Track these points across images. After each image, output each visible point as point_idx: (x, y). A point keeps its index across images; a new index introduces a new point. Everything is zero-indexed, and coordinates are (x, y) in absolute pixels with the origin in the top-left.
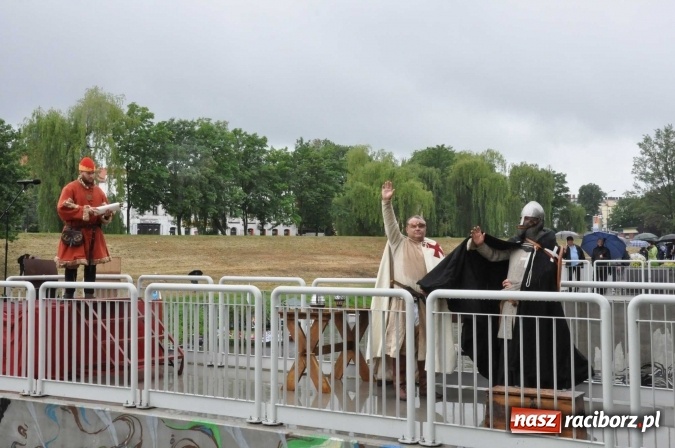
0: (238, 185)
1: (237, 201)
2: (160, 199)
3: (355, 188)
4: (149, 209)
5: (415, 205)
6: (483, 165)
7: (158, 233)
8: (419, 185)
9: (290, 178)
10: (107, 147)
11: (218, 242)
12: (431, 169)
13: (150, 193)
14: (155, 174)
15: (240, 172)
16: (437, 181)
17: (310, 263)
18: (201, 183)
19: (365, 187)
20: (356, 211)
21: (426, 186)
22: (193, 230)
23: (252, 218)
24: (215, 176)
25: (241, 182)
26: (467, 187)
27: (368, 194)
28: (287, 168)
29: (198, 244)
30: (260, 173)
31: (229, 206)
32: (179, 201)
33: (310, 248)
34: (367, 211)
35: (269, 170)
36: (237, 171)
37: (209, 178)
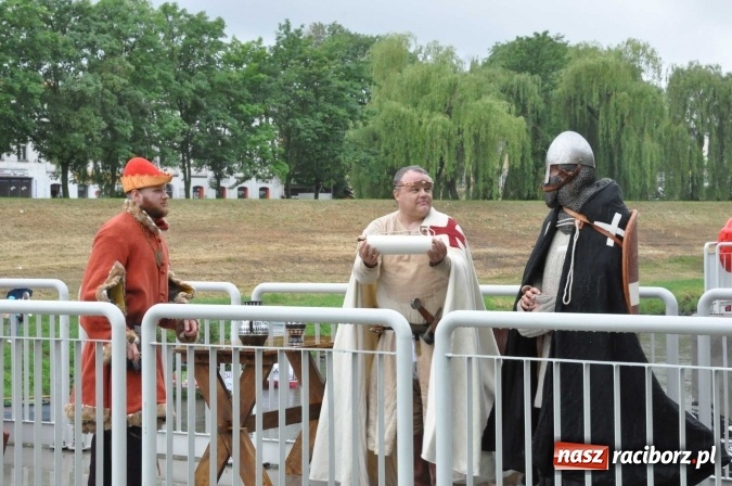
0: (172, 108)
1: (170, 137)
2: (28, 132)
3: (383, 115)
4: (8, 150)
5: (494, 142)
6: (618, 67)
7: (27, 194)
8: (501, 106)
9: (267, 93)
12: (525, 76)
14: (18, 86)
15: (175, 84)
16: (535, 99)
17: (304, 248)
18: (103, 103)
19: (403, 109)
20: (387, 153)
21: (514, 108)
22: (93, 190)
23: (200, 166)
24: (130, 91)
25: (178, 102)
26: (589, 108)
27: (408, 122)
28: (262, 76)
29: (98, 215)
30: (212, 86)
31: (157, 145)
32: (64, 136)
33: (304, 220)
34: (407, 154)
35: (229, 79)
36: (170, 81)
37: (118, 94)
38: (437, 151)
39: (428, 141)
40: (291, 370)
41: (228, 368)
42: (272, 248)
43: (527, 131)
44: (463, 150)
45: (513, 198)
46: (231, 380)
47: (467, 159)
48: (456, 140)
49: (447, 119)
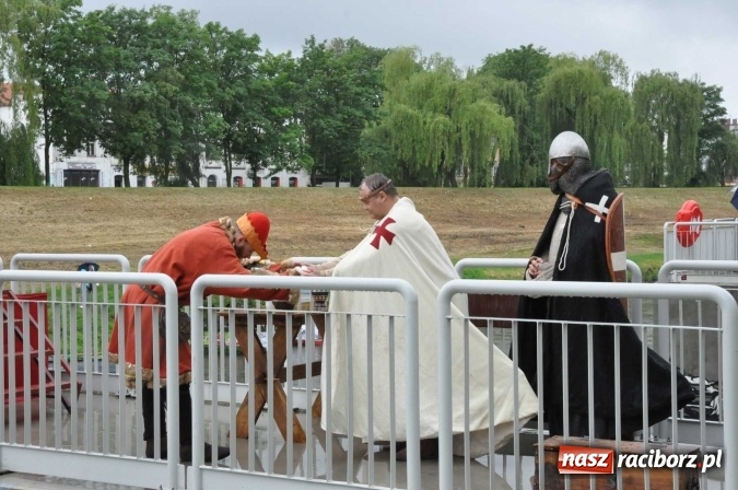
0: (216, 111)
1: (214, 135)
2: (96, 133)
3: (395, 113)
4: (80, 148)
5: (487, 138)
6: (592, 75)
7: (95, 183)
8: (493, 108)
9: (296, 98)
10: (10, 51)
11: (186, 197)
12: (513, 83)
13: (79, 123)
14: (87, 93)
15: (218, 91)
16: (522, 102)
17: (327, 228)
18: (156, 107)
19: (410, 111)
20: (397, 148)
21: (504, 109)
22: (150, 180)
23: (239, 160)
24: (181, 97)
25: (221, 106)
26: (567, 110)
27: (415, 122)
28: (291, 83)
29: (155, 201)
30: (249, 92)
31: (203, 142)
32: (126, 135)
33: (328, 205)
34: (414, 149)
35: (264, 86)
36: (213, 88)
37: (170, 99)
38: (439, 147)
39: (431, 138)
40: (316, 331)
41: (263, 330)
42: (301, 228)
43: (515, 129)
44: (461, 145)
45: (504, 186)
46: (266, 340)
47: (465, 153)
48: (455, 137)
49: (447, 119)
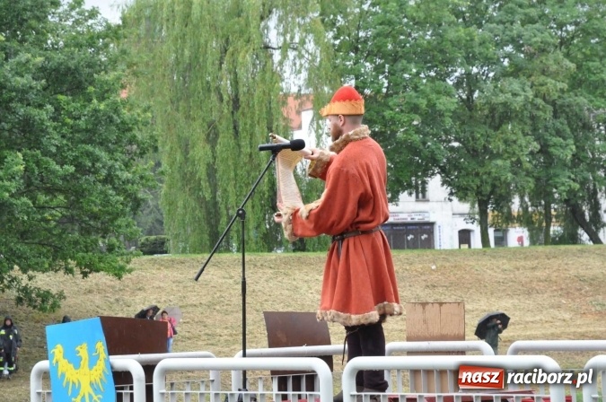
2: (435, 162)
4: (408, 186)
7: (429, 244)
10: (311, 46)
13: (414, 150)
14: (423, 103)
18: (533, 118)
22: (517, 234)
24: (570, 98)
29: (534, 269)
32: (482, 164)
37: (553, 103)
